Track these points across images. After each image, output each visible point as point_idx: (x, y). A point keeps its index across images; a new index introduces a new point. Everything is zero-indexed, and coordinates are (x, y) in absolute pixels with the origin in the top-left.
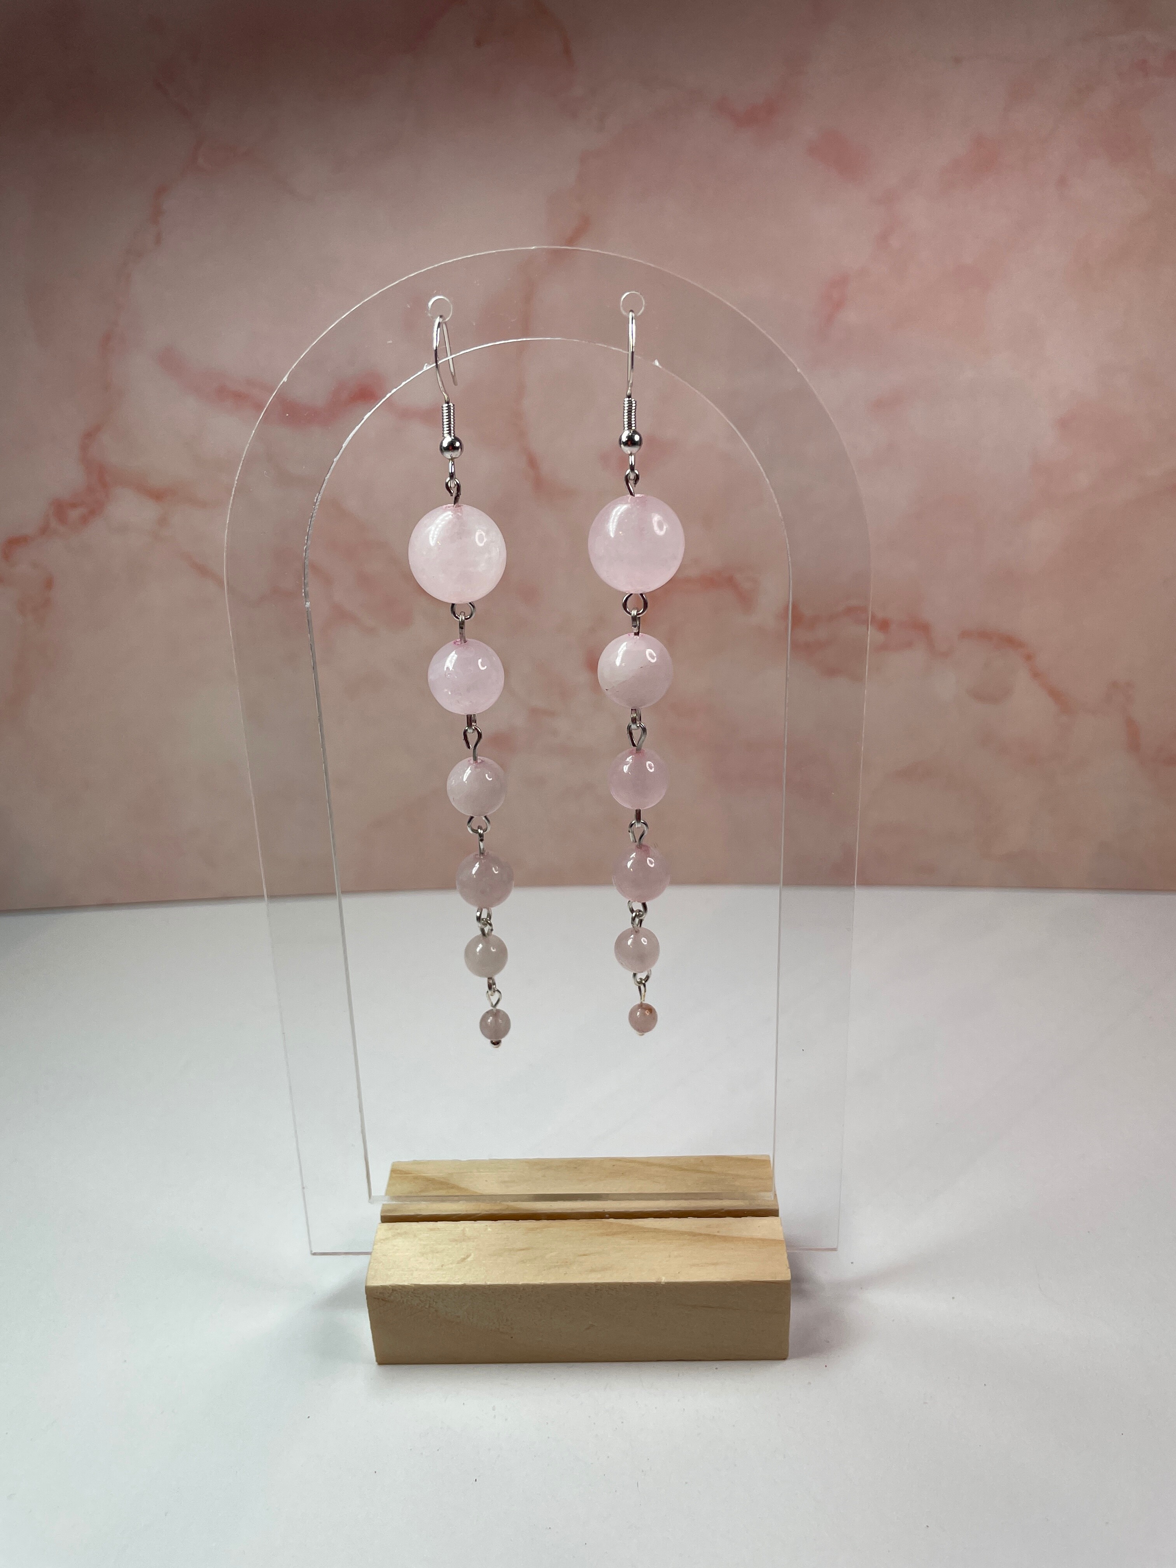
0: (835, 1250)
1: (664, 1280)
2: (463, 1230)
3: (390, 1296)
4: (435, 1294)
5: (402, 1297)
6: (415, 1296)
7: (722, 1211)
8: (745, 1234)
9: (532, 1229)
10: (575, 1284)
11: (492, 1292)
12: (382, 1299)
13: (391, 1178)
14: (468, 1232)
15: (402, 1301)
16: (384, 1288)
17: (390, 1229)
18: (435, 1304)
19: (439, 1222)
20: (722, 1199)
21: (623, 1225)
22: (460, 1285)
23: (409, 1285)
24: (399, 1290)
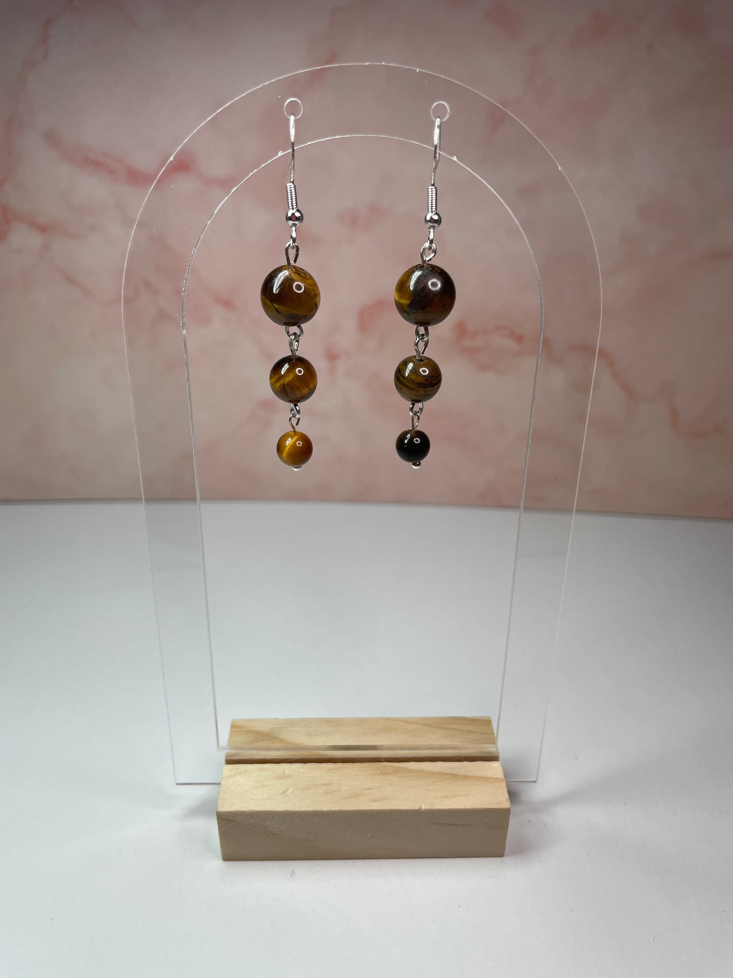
0: (535, 782)
1: (424, 807)
2: (283, 771)
3: (233, 818)
4: (265, 816)
5: (242, 818)
6: (251, 818)
7: (461, 757)
8: (477, 774)
9: (332, 770)
10: (363, 810)
12: (228, 820)
13: (232, 732)
14: (287, 772)
15: (242, 821)
16: (230, 813)
17: (232, 769)
18: (265, 822)
19: (266, 764)
20: (461, 750)
21: (393, 767)
22: (283, 811)
23: (247, 810)
24: (240, 814)
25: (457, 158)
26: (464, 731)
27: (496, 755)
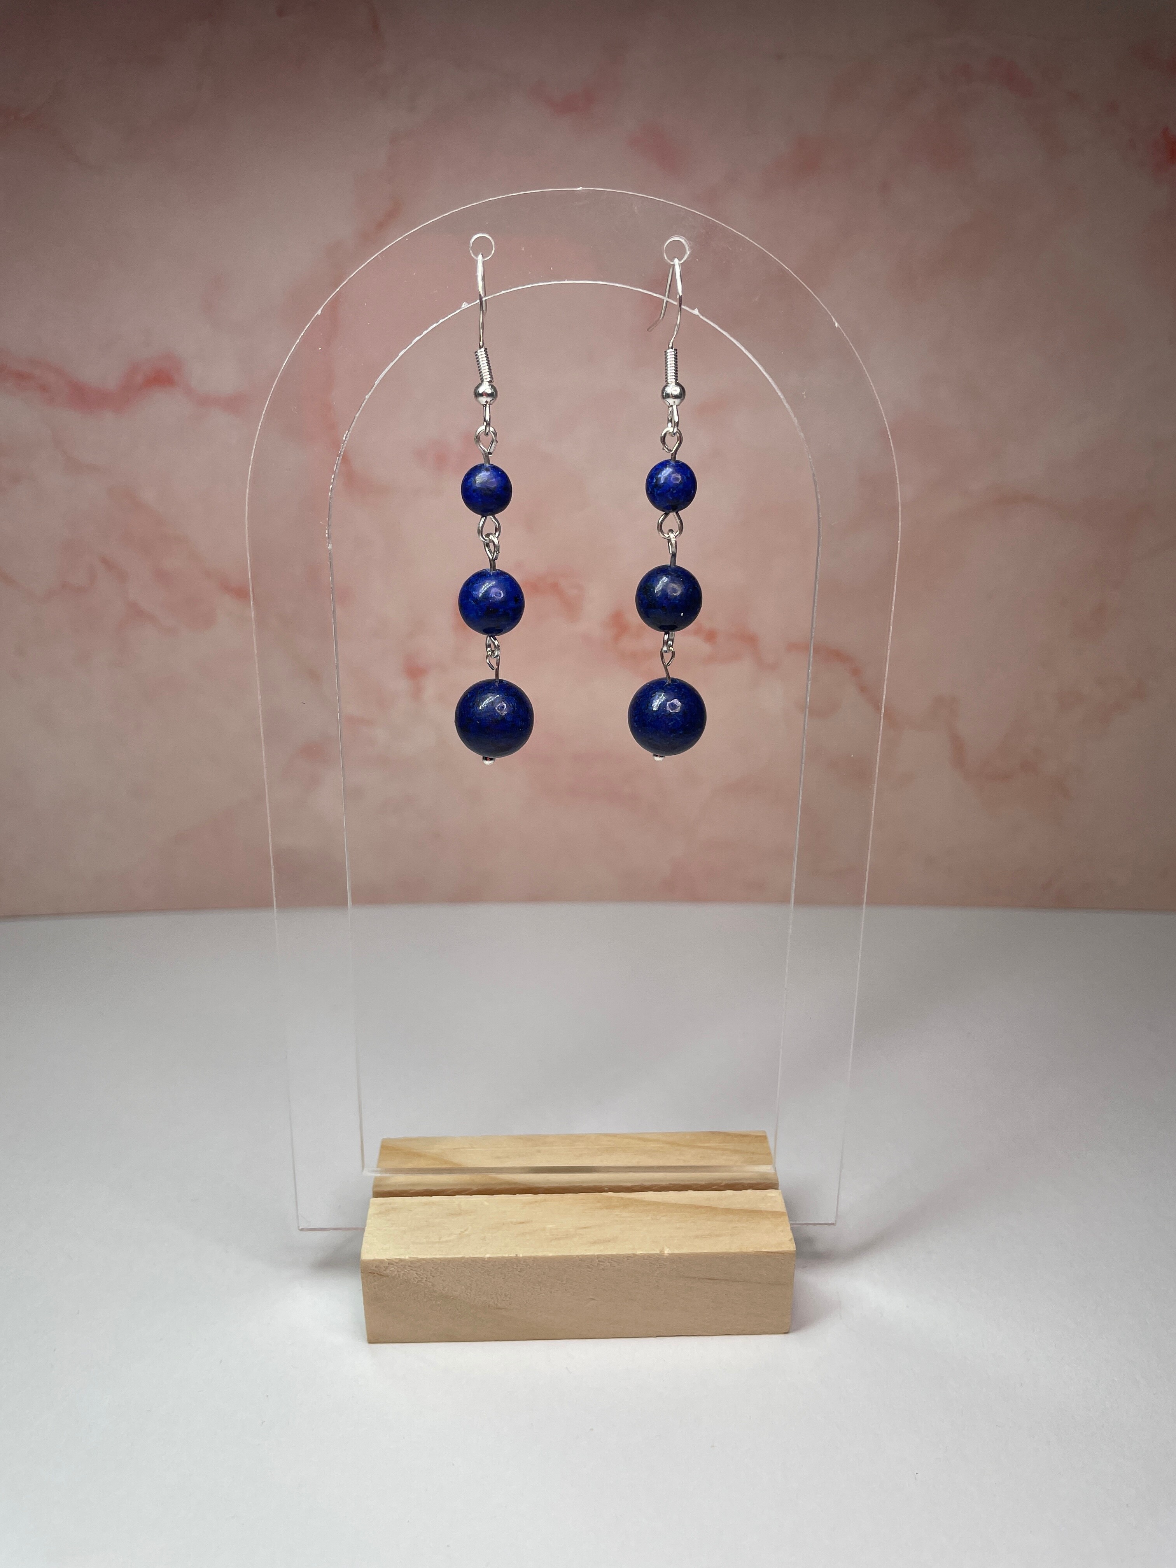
0: (833, 1224)
1: (667, 1252)
2: (459, 1204)
4: (433, 1268)
5: (398, 1271)
6: (411, 1269)
7: (723, 1184)
8: (747, 1207)
9: (531, 1203)
10: (578, 1256)
11: (492, 1265)
12: (377, 1274)
13: (381, 1153)
14: (465, 1207)
15: (398, 1276)
16: (381, 1261)
17: (384, 1204)
18: (432, 1277)
19: (434, 1197)
20: (723, 1172)
21: (622, 1198)
22: (458, 1258)
23: (407, 1257)
24: (395, 1264)
25: (699, 311)
26: (726, 1150)
27: (774, 1182)
